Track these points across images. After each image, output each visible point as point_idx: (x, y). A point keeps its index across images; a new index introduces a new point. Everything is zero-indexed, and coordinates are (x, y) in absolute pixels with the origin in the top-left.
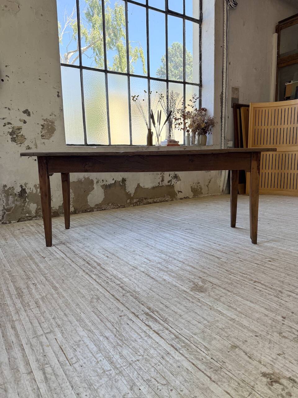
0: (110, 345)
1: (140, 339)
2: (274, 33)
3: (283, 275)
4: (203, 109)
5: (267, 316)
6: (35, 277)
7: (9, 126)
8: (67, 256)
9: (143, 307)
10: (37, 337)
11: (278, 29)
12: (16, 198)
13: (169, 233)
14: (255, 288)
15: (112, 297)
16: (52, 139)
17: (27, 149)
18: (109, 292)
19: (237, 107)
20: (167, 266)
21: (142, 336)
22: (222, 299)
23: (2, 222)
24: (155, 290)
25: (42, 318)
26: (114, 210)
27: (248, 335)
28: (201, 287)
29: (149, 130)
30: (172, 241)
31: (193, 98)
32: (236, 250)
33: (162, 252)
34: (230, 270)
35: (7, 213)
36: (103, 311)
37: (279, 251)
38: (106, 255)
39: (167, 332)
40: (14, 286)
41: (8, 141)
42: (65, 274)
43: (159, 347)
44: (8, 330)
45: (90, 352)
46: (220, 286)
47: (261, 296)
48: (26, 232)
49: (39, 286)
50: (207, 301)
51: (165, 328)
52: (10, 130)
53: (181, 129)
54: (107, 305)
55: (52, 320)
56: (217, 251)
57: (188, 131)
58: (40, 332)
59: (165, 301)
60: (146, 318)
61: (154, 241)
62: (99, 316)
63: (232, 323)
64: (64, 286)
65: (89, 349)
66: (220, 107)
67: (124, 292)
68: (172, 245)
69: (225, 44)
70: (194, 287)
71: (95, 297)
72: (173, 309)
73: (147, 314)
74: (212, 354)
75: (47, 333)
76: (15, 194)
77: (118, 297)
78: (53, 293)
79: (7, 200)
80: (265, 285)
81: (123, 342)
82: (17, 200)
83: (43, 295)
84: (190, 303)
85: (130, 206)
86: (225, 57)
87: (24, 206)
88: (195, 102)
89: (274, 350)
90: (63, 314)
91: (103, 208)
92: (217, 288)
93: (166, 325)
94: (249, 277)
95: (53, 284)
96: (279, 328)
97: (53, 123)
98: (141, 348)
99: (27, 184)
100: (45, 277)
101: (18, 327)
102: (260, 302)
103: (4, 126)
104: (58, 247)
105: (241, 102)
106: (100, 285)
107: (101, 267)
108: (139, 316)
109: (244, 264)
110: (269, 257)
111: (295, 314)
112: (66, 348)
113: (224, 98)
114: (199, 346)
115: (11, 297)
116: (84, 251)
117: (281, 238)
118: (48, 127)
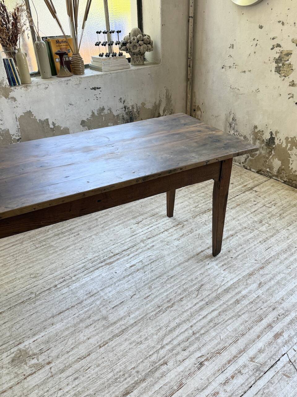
7: (278, 48)
12: (263, 145)
17: (290, 85)
35: (250, 157)
41: (271, 71)
52: (277, 56)
76: (263, 141)
82: (263, 147)
87: (268, 158)
99: (279, 132)
103: (272, 49)
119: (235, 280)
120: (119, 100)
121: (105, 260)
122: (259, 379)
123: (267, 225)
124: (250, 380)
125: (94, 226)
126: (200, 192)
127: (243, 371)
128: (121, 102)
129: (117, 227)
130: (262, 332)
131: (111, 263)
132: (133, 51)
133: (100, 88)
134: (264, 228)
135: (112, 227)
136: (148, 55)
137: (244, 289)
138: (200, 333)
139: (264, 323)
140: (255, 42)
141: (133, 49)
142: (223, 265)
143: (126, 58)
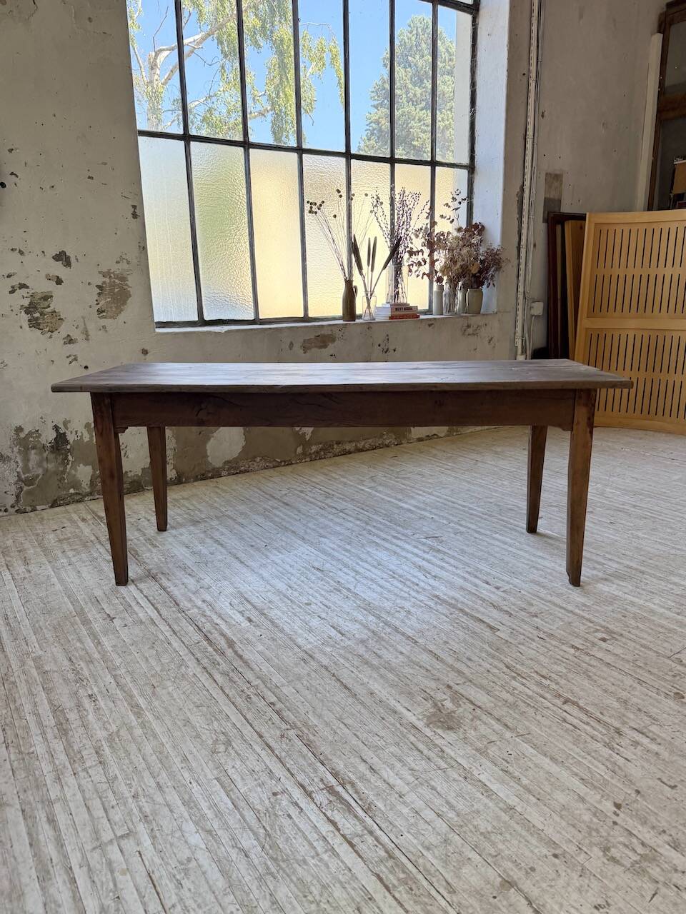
0: (251, 873)
1: (313, 858)
2: (655, 34)
3: (628, 681)
4: (476, 226)
5: (582, 800)
6: (93, 676)
7: (24, 291)
8: (160, 615)
9: (322, 768)
10: (101, 846)
11: (664, 26)
12: (45, 455)
13: (387, 549)
14: (565, 721)
15: (259, 740)
16: (122, 317)
17: (65, 343)
18: (251, 725)
19: (556, 220)
20: (378, 652)
21: (320, 850)
22: (493, 751)
23: (17, 508)
24: (349, 722)
25: (110, 794)
26: (267, 472)
27: (538, 854)
28: (450, 715)
29: (349, 283)
30: (394, 575)
31: (453, 198)
32: (532, 605)
33: (368, 608)
34: (515, 665)
35: (25, 488)
36: (239, 779)
37: (626, 610)
38: (247, 614)
39: (370, 840)
40: (50, 701)
41: (21, 327)
42: (158, 669)
43: (351, 882)
44: (40, 828)
45: (211, 889)
46: (491, 712)
47: (574, 744)
48: (70, 538)
49: (102, 703)
50: (459, 753)
51: (366, 829)
52: (26, 302)
53: (424, 274)
54: (248, 763)
55: (130, 800)
56: (491, 609)
57: (440, 280)
58: (107, 836)
59: (370, 753)
60: (327, 802)
61: (353, 574)
62: (229, 791)
63: (507, 818)
64: (156, 703)
65: (208, 882)
66: (516, 222)
67: (284, 726)
68: (392, 588)
69: (533, 68)
70: (434, 715)
71: (222, 738)
72: (385, 776)
73: (331, 790)
74: (459, 904)
75: (122, 837)
76: (44, 447)
77: (270, 741)
78: (133, 724)
79: (26, 460)
80: (587, 713)
81: (279, 865)
82: (47, 458)
83: (111, 731)
84: (423, 759)
85: (304, 461)
86: (531, 101)
87: (63, 472)
88: (456, 209)
89: (589, 894)
90: (154, 785)
91: (242, 468)
92: (484, 717)
93: (369, 821)
94: (554, 686)
95: (132, 697)
96: (604, 834)
97: (123, 279)
98: (315, 882)
99: (70, 421)
100: (115, 677)
101: (62, 819)
102: (571, 761)
103: (11, 292)
104: (141, 586)
105: (566, 208)
106: (233, 703)
107: (236, 652)
108: (314, 795)
109: (546, 648)
110: (603, 627)
111: (643, 796)
112: (161, 877)
113: (526, 201)
114: (434, 880)
115: (43, 733)
116: (199, 603)
117: (636, 569)
118: (112, 290)
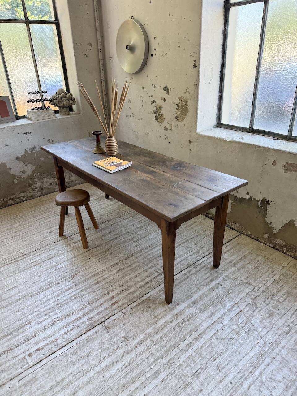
16: (184, 122)
17: (164, 130)
41: (153, 119)
52: (155, 109)
85: (268, 244)
97: (186, 102)
103: (152, 104)
118: (182, 107)
119: (103, 269)
120: (48, 141)
121: (14, 259)
122: (89, 330)
123: (144, 230)
124: (82, 331)
125: (16, 235)
126: (108, 208)
127: (80, 326)
128: (50, 142)
129: (33, 236)
130: (105, 302)
131: (18, 261)
132: (59, 105)
133: (30, 133)
134: (141, 232)
135: (30, 236)
136: (74, 107)
137: (107, 274)
138: (62, 304)
139: (110, 296)
140: (142, 99)
141: (59, 104)
142: (100, 259)
143: (53, 110)
